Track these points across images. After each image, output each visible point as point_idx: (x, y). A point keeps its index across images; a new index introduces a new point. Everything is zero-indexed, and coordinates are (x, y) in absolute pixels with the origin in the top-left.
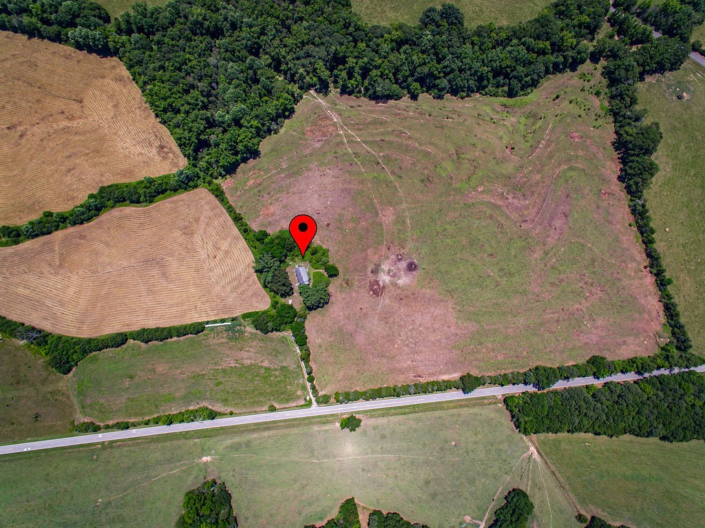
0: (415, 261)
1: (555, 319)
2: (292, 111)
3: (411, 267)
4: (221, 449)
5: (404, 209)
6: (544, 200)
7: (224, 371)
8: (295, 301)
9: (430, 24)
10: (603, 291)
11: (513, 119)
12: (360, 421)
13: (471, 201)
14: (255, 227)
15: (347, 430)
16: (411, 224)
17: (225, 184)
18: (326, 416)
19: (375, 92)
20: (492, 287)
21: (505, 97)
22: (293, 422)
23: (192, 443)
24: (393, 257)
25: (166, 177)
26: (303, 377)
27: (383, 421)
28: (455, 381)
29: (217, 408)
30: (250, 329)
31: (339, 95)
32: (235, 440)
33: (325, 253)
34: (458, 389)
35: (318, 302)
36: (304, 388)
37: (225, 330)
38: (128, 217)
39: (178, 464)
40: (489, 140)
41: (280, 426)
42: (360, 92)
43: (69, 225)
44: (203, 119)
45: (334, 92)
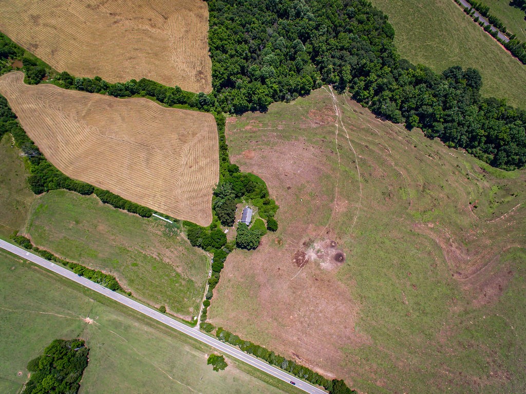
0: (345, 254)
1: (449, 378)
2: (307, 93)
3: (339, 258)
4: (105, 319)
5: (357, 208)
6: (486, 265)
7: (145, 257)
8: (230, 233)
9: (451, 78)
10: (508, 379)
11: (487, 184)
12: (226, 365)
13: (417, 231)
14: (233, 160)
15: (211, 366)
16: (357, 222)
17: (230, 119)
18: (201, 343)
19: (380, 108)
20: (401, 315)
21: (487, 163)
22: (172, 332)
23: (87, 300)
24: (328, 241)
25: (191, 93)
26: (202, 298)
27: (246, 377)
28: (327, 381)
29: (123, 283)
30: (183, 235)
31: (349, 98)
32: (119, 318)
33: (275, 208)
34: (326, 389)
35: (247, 244)
36: (197, 308)
37: (165, 226)
38: (148, 108)
39: (66, 311)
40: (458, 190)
41: (160, 328)
42: (367, 103)
43: (107, 93)
44: (240, 66)
45: (347, 94)
